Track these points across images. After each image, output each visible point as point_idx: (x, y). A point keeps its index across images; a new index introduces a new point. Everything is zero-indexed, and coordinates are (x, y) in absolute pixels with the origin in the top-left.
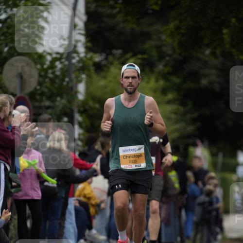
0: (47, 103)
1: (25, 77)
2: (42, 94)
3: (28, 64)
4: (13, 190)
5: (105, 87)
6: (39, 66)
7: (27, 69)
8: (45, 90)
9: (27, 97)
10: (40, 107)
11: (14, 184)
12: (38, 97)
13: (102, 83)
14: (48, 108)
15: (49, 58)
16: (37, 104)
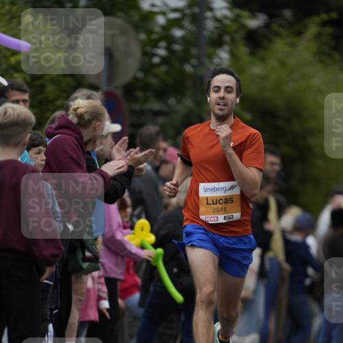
0: (156, 105)
1: (117, 55)
2: (146, 87)
3: (123, 33)
4: (85, 265)
5: (263, 78)
6: (143, 36)
7: (121, 41)
8: (153, 81)
9: (119, 92)
10: (142, 113)
11: (88, 254)
12: (140, 94)
13: (257, 70)
14: (157, 114)
15: (161, 20)
16: (137, 106)
